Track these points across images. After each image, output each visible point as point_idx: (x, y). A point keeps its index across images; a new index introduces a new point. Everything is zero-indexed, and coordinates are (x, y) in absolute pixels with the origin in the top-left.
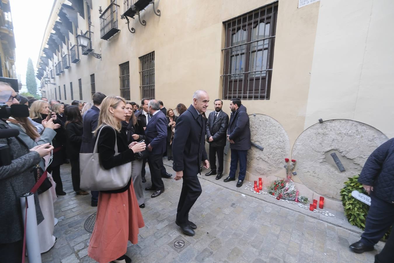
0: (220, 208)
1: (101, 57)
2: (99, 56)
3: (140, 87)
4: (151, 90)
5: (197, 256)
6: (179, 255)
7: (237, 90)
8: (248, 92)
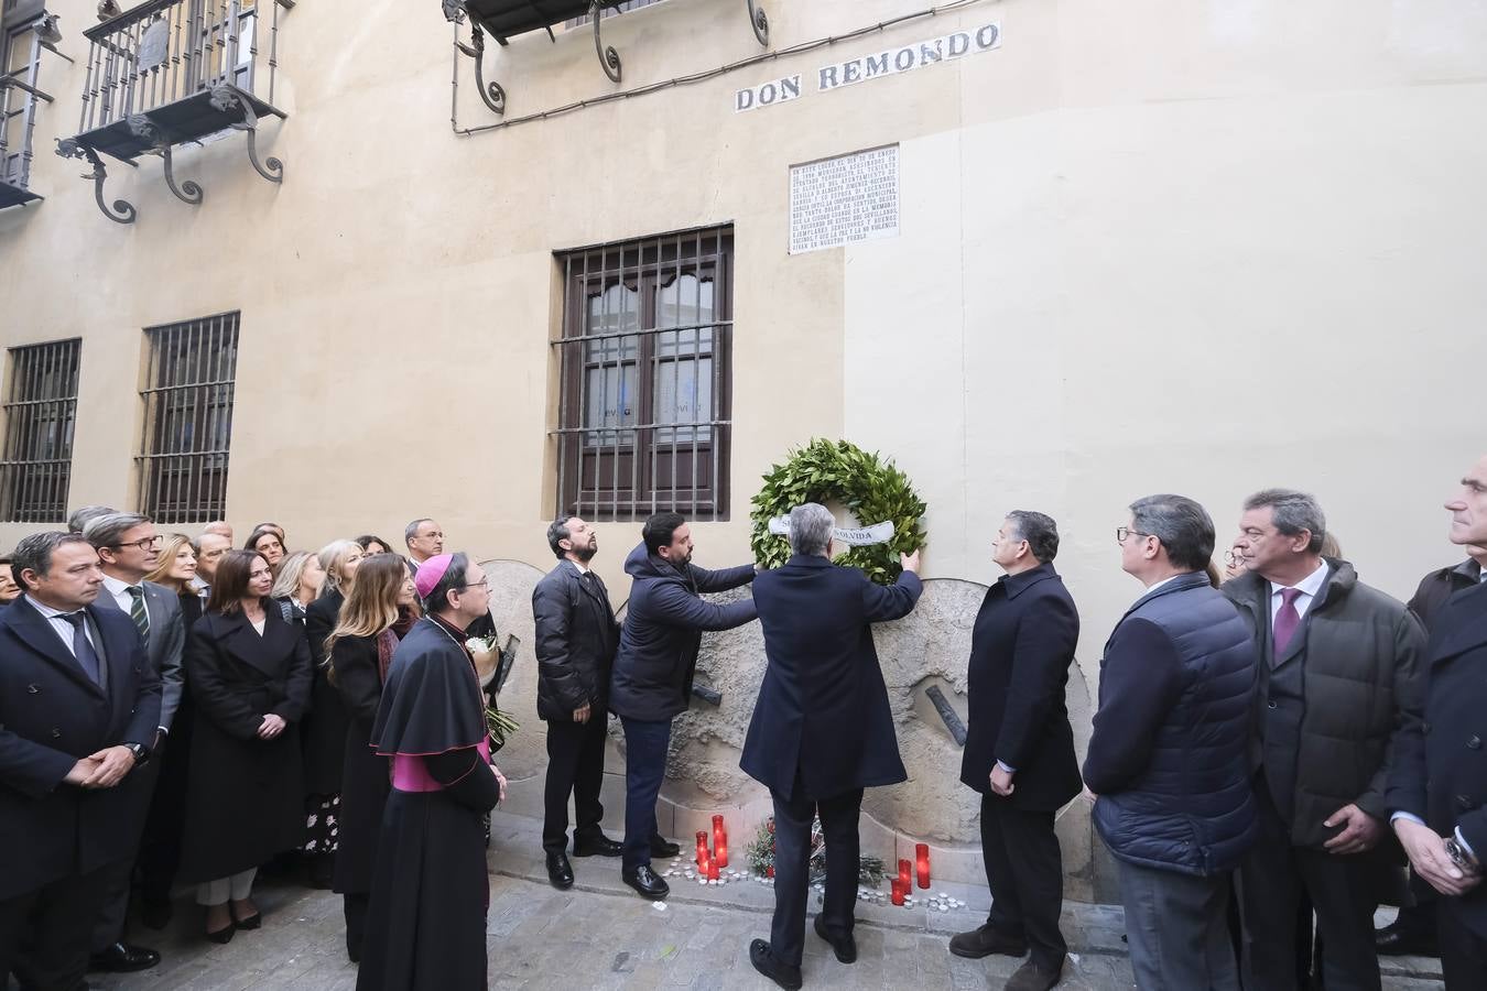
3: (139, 461)
4: (206, 473)
7: (615, 486)
8: (654, 493)
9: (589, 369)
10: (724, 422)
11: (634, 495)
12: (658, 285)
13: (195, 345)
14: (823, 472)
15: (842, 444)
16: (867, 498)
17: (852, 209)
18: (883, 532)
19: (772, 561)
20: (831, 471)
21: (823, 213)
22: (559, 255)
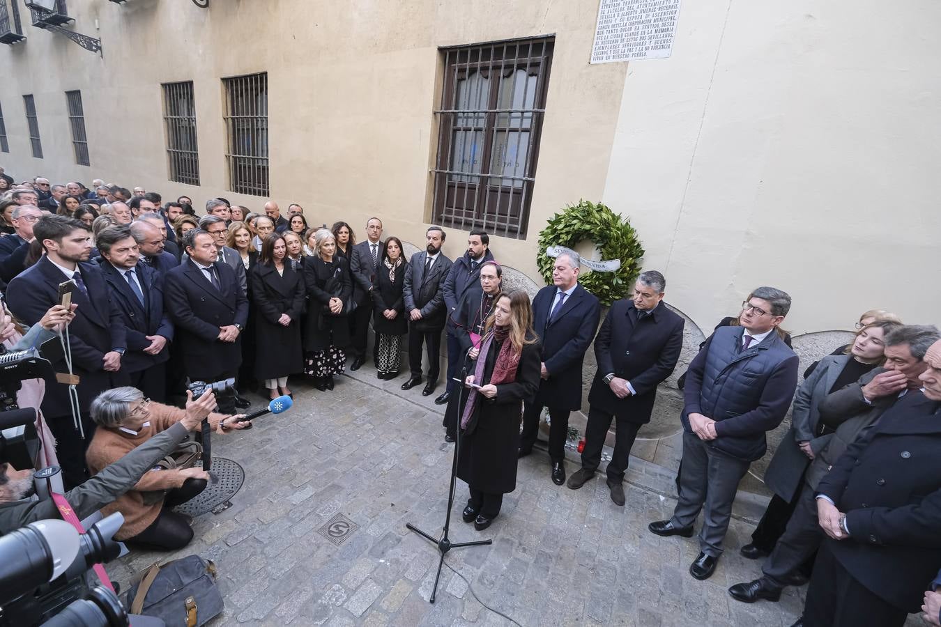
0: (418, 455)
1: (100, 48)
2: (92, 45)
3: (228, 157)
4: (259, 168)
5: (374, 547)
6: (340, 548)
8: (485, 215)
9: (455, 131)
10: (530, 179)
11: (474, 216)
12: (502, 76)
13: (247, 90)
14: (583, 223)
15: (599, 206)
16: (607, 243)
17: (641, 31)
18: (613, 265)
19: (546, 271)
20: (589, 223)
21: (619, 33)
22: (442, 50)
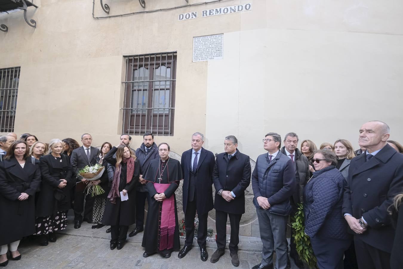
4: (7, 117)
7: (140, 125)
8: (152, 128)
9: (133, 91)
10: (173, 108)
11: (146, 128)
12: (155, 68)
13: (4, 76)
17: (210, 50)
21: (202, 51)
22: (125, 57)
